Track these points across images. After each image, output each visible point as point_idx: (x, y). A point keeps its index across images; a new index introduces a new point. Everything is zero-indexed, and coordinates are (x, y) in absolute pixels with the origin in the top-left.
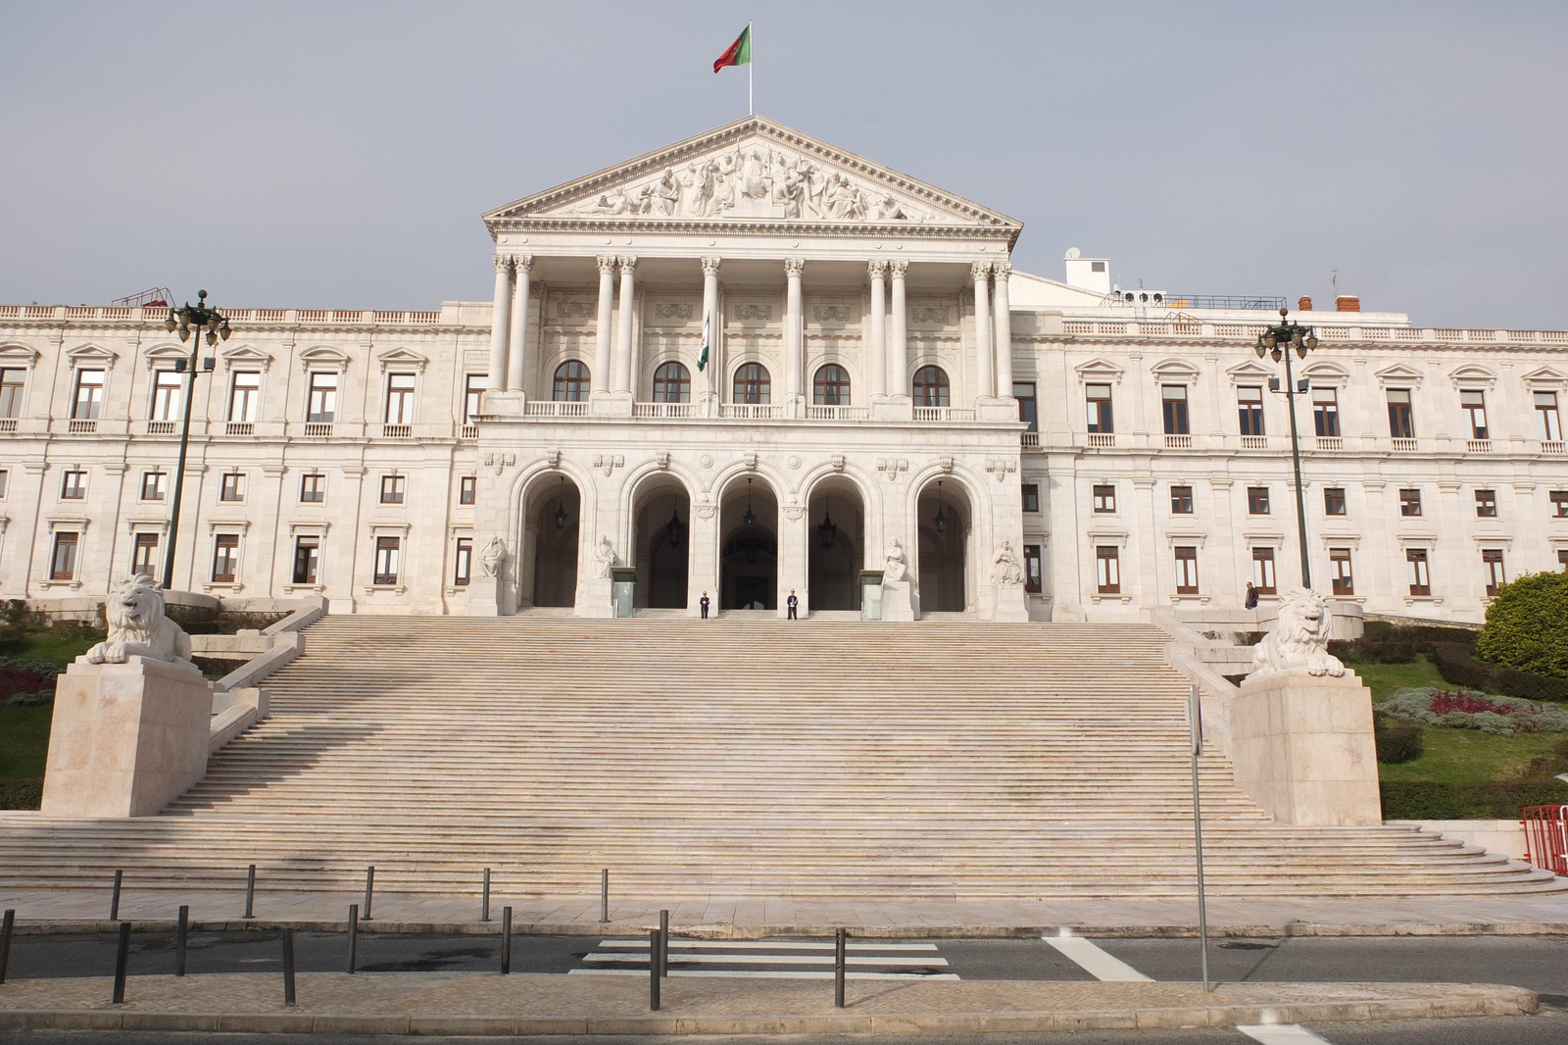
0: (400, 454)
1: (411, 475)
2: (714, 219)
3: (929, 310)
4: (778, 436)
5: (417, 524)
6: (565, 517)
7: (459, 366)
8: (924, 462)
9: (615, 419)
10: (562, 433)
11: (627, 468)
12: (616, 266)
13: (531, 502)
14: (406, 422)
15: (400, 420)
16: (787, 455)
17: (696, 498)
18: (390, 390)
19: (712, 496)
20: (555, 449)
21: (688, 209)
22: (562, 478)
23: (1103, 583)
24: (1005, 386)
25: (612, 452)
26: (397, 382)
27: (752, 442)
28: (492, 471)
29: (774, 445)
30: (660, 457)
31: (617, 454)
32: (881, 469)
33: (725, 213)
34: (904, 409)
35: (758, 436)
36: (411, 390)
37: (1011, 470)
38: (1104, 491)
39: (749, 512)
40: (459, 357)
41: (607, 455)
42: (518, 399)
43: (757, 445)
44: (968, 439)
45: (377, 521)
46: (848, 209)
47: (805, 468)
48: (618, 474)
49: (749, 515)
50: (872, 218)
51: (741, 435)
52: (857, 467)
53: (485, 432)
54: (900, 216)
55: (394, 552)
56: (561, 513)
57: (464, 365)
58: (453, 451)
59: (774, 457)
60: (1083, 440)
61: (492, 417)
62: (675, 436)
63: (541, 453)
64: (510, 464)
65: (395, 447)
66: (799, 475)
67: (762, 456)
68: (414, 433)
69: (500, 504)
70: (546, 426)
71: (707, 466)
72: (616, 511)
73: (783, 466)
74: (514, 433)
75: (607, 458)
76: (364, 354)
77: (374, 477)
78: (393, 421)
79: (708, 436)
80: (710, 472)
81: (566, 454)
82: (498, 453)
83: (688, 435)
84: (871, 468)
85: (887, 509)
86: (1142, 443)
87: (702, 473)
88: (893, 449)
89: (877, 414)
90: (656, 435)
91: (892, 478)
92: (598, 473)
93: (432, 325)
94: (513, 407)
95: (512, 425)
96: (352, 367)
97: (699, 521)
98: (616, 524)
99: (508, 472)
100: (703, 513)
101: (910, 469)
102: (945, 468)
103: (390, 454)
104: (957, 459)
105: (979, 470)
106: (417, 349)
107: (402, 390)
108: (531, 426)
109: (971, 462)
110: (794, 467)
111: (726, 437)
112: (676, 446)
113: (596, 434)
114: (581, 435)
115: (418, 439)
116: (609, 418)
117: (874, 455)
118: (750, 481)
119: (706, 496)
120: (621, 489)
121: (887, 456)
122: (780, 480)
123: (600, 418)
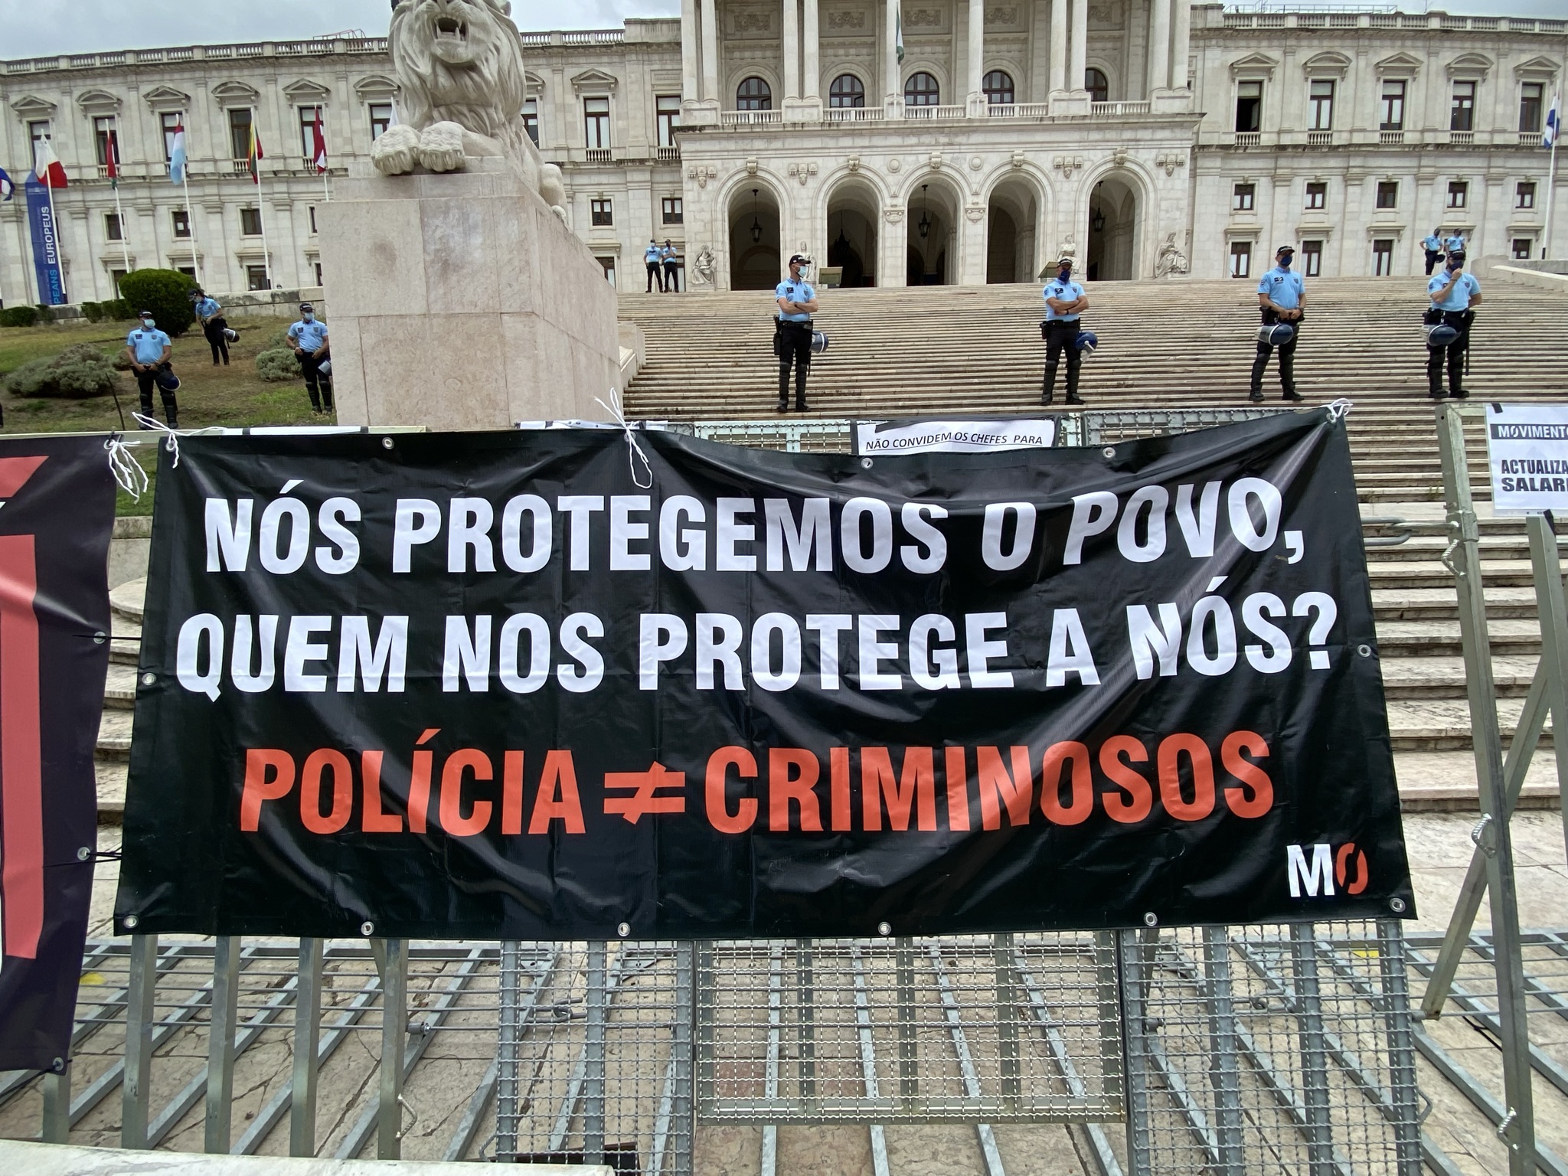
0: (605, 178)
1: (617, 198)
4: (961, 139)
5: (626, 245)
7: (647, 88)
8: (1096, 162)
9: (807, 125)
10: (759, 144)
11: (822, 175)
13: (734, 215)
15: (600, 145)
16: (968, 157)
17: (884, 203)
18: (588, 115)
19: (900, 200)
20: (752, 158)
24: (1181, 77)
25: (806, 160)
26: (594, 107)
27: (937, 144)
28: (695, 185)
29: (957, 147)
30: (850, 163)
31: (811, 162)
32: (1058, 167)
34: (1083, 105)
35: (943, 139)
36: (606, 114)
37: (1181, 164)
38: (1245, 189)
40: (647, 79)
41: (804, 163)
42: (715, 109)
43: (941, 148)
44: (1141, 134)
45: (593, 242)
47: (987, 169)
48: (812, 183)
49: (925, 222)
51: (926, 139)
52: (1035, 166)
53: (686, 147)
55: (610, 272)
56: (756, 227)
57: (653, 85)
58: (656, 172)
59: (957, 158)
60: (1232, 138)
61: (693, 128)
62: (865, 142)
63: (740, 164)
64: (713, 176)
65: (599, 172)
66: (976, 178)
67: (946, 159)
68: (616, 155)
69: (707, 216)
70: (743, 137)
71: (895, 171)
72: (813, 218)
73: (966, 169)
74: (715, 145)
75: (803, 166)
76: (558, 78)
77: (584, 200)
78: (593, 146)
79: (896, 140)
80: (898, 177)
81: (763, 164)
82: (702, 166)
83: (877, 141)
84: (1047, 166)
85: (1062, 207)
86: (1286, 140)
87: (891, 179)
88: (1068, 147)
89: (1057, 110)
90: (847, 142)
91: (1067, 177)
92: (795, 183)
93: (619, 44)
94: (709, 118)
95: (712, 137)
96: (548, 92)
97: (888, 226)
98: (813, 231)
99: (711, 186)
100: (892, 218)
101: (1087, 166)
102: (1120, 163)
103: (595, 179)
104: (1131, 154)
105: (1150, 165)
106: (607, 70)
107: (598, 115)
108: (729, 137)
109: (1143, 159)
110: (976, 168)
111: (913, 140)
112: (866, 151)
113: (790, 143)
114: (778, 144)
115: (620, 162)
116: (803, 124)
117: (1052, 155)
118: (925, 187)
119: (893, 201)
120: (817, 197)
121: (1063, 152)
122: (962, 182)
123: (794, 124)
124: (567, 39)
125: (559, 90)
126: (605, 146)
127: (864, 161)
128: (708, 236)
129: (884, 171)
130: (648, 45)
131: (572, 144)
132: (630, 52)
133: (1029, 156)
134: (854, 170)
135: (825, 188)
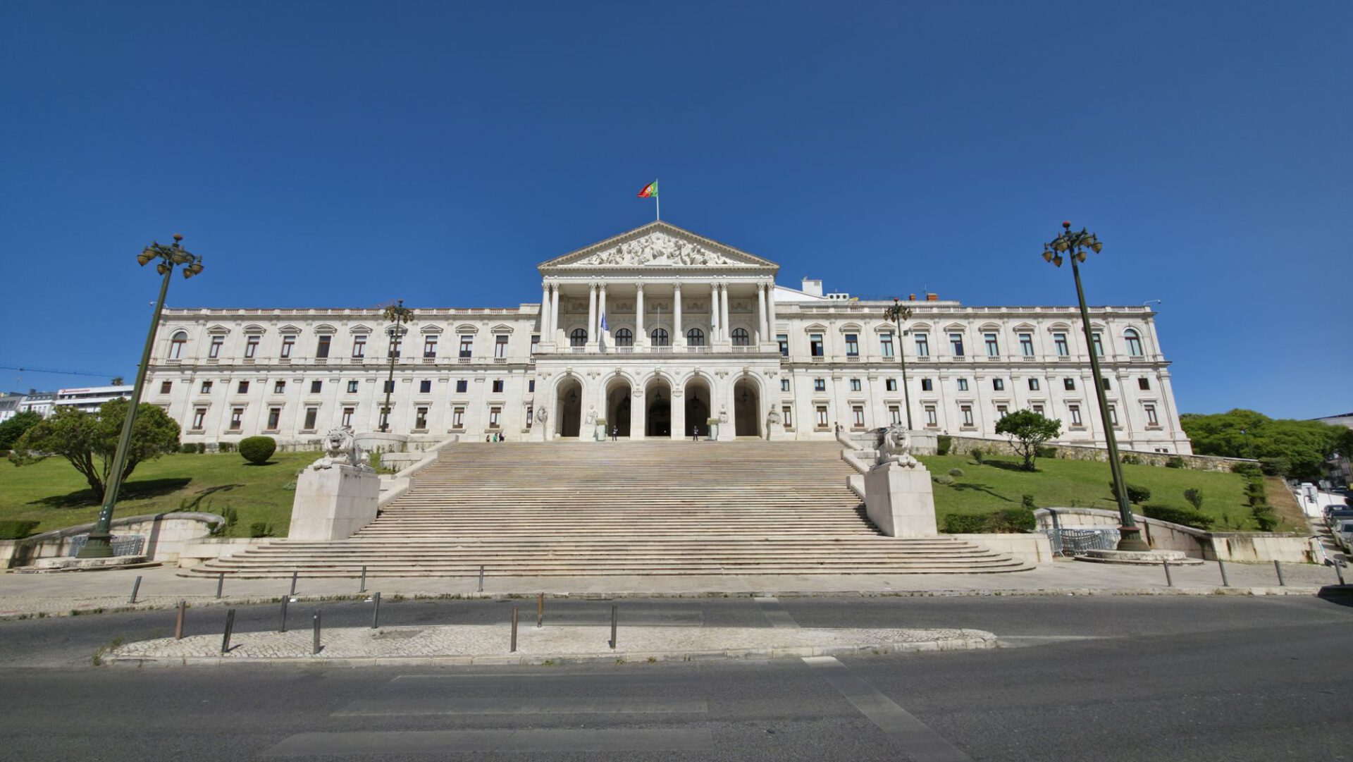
0: (501, 372)
1: (507, 381)
2: (642, 266)
3: (739, 304)
4: (671, 361)
5: (509, 402)
6: (575, 397)
7: (528, 333)
8: (735, 370)
9: (596, 354)
10: (573, 362)
11: (602, 375)
12: (598, 287)
13: (561, 390)
14: (503, 357)
15: (501, 356)
16: (674, 369)
17: (634, 388)
18: (498, 343)
19: (640, 387)
20: (570, 368)
21: (627, 262)
22: (575, 380)
23: (820, 422)
24: (774, 337)
25: (596, 368)
26: (501, 340)
27: (659, 364)
28: (541, 378)
29: (669, 365)
30: (617, 371)
31: (598, 370)
32: (718, 375)
33: (646, 264)
34: (729, 348)
35: (661, 361)
36: (506, 343)
37: (776, 374)
39: (658, 394)
40: (528, 329)
41: (595, 370)
42: (554, 346)
43: (661, 365)
44: (756, 361)
45: (491, 401)
46: (702, 260)
47: (683, 374)
48: (598, 378)
49: (658, 395)
50: (711, 265)
51: (654, 361)
52: (706, 374)
53: (540, 362)
54: (725, 263)
55: (498, 414)
56: (574, 395)
57: (530, 332)
58: (525, 370)
59: (669, 370)
60: (809, 358)
61: (542, 354)
62: (624, 361)
63: (563, 370)
64: (549, 375)
65: (499, 369)
66: (680, 377)
67: (663, 369)
68: (508, 362)
69: (546, 392)
70: (566, 358)
71: (638, 375)
72: (598, 394)
73: (673, 374)
74: (552, 362)
75: (594, 372)
76: (485, 328)
77: (490, 382)
79: (639, 361)
80: (640, 377)
81: (575, 370)
82: (545, 370)
83: (630, 361)
84: (713, 374)
85: (720, 391)
86: (836, 360)
87: (636, 377)
88: (722, 365)
89: (715, 350)
90: (615, 362)
91: (722, 378)
92: (590, 378)
93: (516, 315)
94: (553, 350)
95: (551, 358)
96: (480, 334)
97: (636, 398)
98: (598, 400)
99: (549, 378)
100: (636, 394)
101: (730, 373)
102: (746, 373)
104: (751, 369)
105: (762, 374)
106: (509, 325)
107: (502, 344)
108: (558, 358)
109: (758, 370)
110: (678, 373)
111: (647, 362)
112: (625, 366)
113: (588, 361)
114: (582, 362)
115: (510, 365)
116: (594, 354)
117: (714, 368)
118: (658, 380)
119: (638, 387)
120: (600, 385)
121: (719, 368)
122: (671, 380)
123: (590, 354)
124: (492, 311)
125: (485, 333)
127: (623, 369)
129: (634, 374)
130: (530, 316)
131: (488, 356)
132: (521, 318)
133: (702, 369)
134: (618, 373)
135: (605, 380)
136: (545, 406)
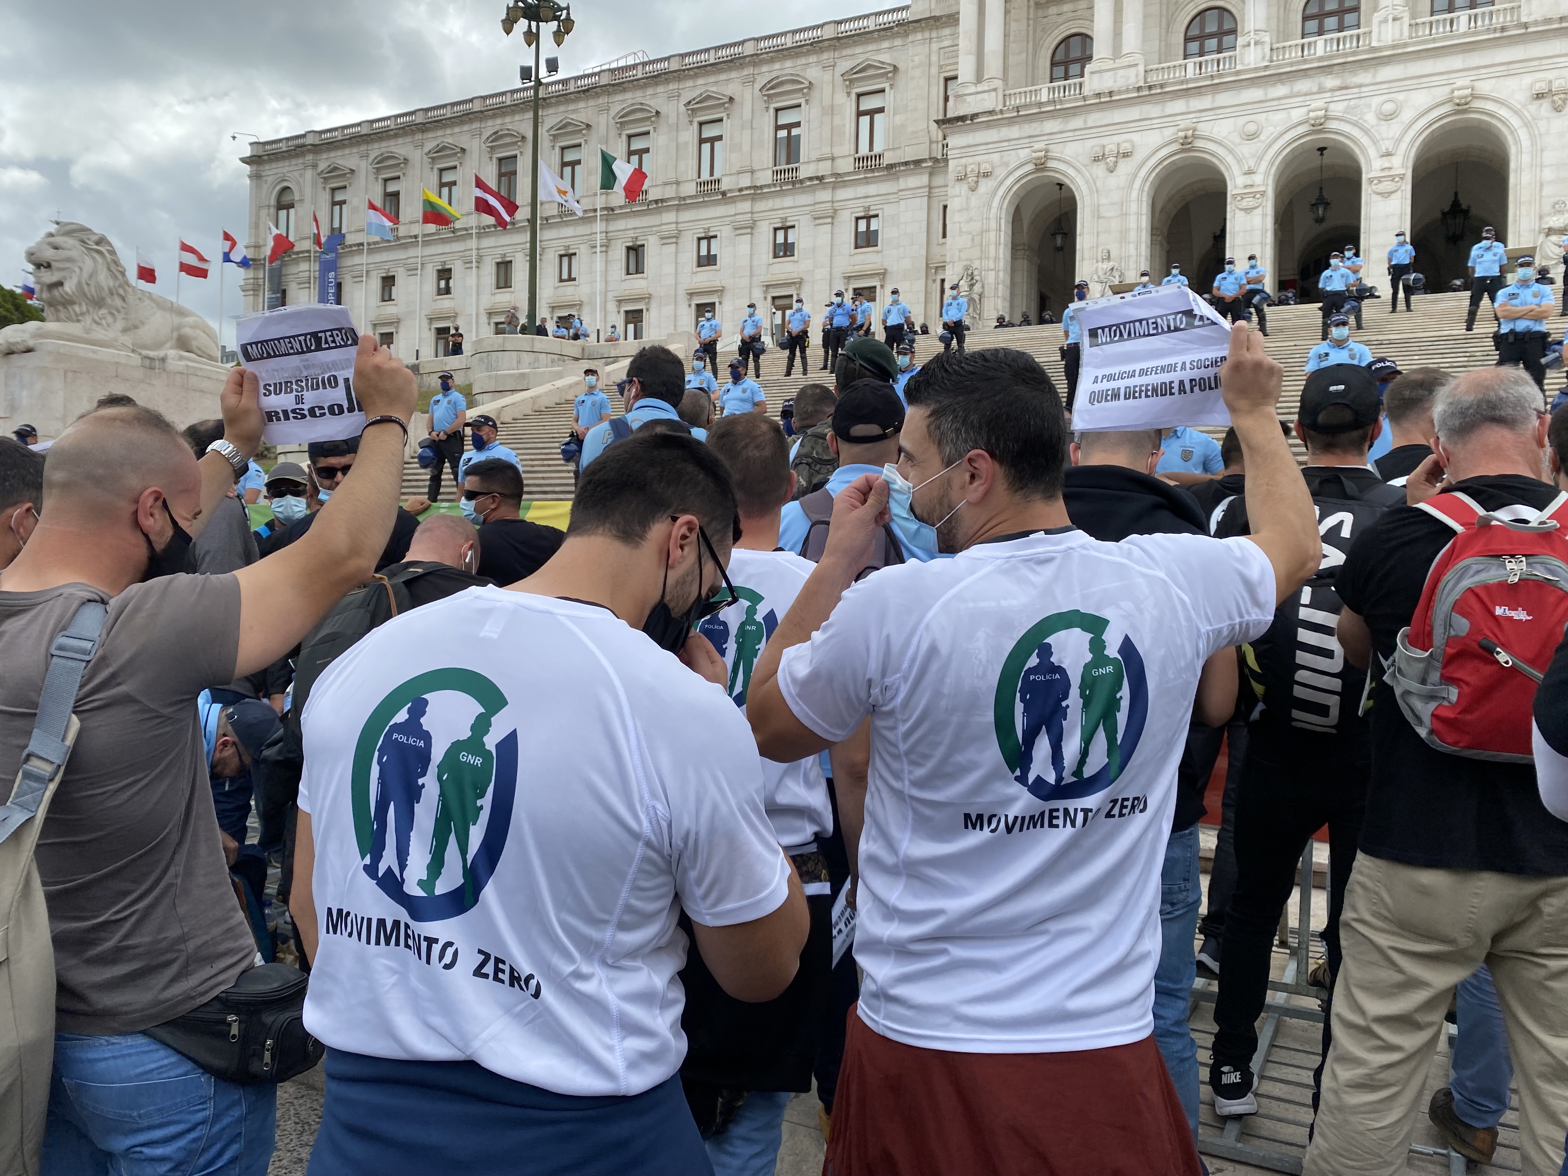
0: (872, 189)
1: (887, 211)
4: (1363, 77)
5: (893, 268)
7: (934, 70)
9: (1120, 92)
10: (1051, 126)
11: (1138, 157)
15: (871, 148)
16: (1375, 101)
17: (1235, 184)
18: (860, 114)
19: (1258, 179)
20: (1041, 145)
22: (1054, 184)
25: (1116, 139)
26: (868, 104)
27: (1321, 90)
28: (963, 188)
29: (1356, 90)
30: (1182, 134)
31: (1123, 140)
32: (1539, 96)
35: (1331, 82)
36: (881, 110)
39: (1320, 196)
40: (934, 58)
41: (1110, 144)
42: (995, 90)
43: (1328, 95)
45: (850, 270)
47: (1407, 115)
48: (1125, 167)
49: (1320, 201)
51: (1303, 85)
52: (1495, 101)
53: (952, 143)
57: (940, 67)
58: (931, 175)
59: (1356, 107)
61: (962, 118)
62: (1205, 102)
63: (1024, 154)
64: (987, 175)
65: (866, 181)
66: (1396, 128)
67: (1337, 109)
68: (887, 160)
69: (976, 226)
70: (1030, 118)
71: (1251, 137)
72: (1124, 215)
73: (1370, 118)
74: (991, 135)
75: (1111, 148)
76: (827, 76)
77: (846, 220)
78: (864, 150)
79: (1254, 94)
80: (1255, 146)
81: (1055, 151)
82: (971, 164)
83: (1225, 98)
84: (1519, 97)
85: (1549, 157)
87: (1246, 149)
89: (1534, 11)
90: (1178, 106)
92: (1099, 170)
93: (900, 24)
94: (989, 102)
95: (988, 125)
96: (815, 94)
97: (1239, 214)
98: (1124, 233)
99: (985, 186)
100: (1245, 203)
103: (862, 190)
106: (885, 57)
107: (872, 113)
108: (1011, 121)
110: (1389, 117)
111: (1281, 90)
112: (1206, 116)
113: (1095, 118)
114: (1077, 122)
115: (890, 167)
116: (1111, 93)
117: (1527, 80)
118: (1322, 150)
119: (1248, 180)
120: (1131, 186)
121: (1550, 75)
122: (1365, 141)
123: (1099, 95)
124: (842, 28)
125: (827, 90)
126: (877, 149)
127: (1204, 129)
128: (976, 253)
129: (1234, 140)
130: (936, 19)
131: (838, 151)
132: (915, 30)
133: (1484, 87)
134: (1187, 143)
135: (1143, 172)
136: (976, 264)
